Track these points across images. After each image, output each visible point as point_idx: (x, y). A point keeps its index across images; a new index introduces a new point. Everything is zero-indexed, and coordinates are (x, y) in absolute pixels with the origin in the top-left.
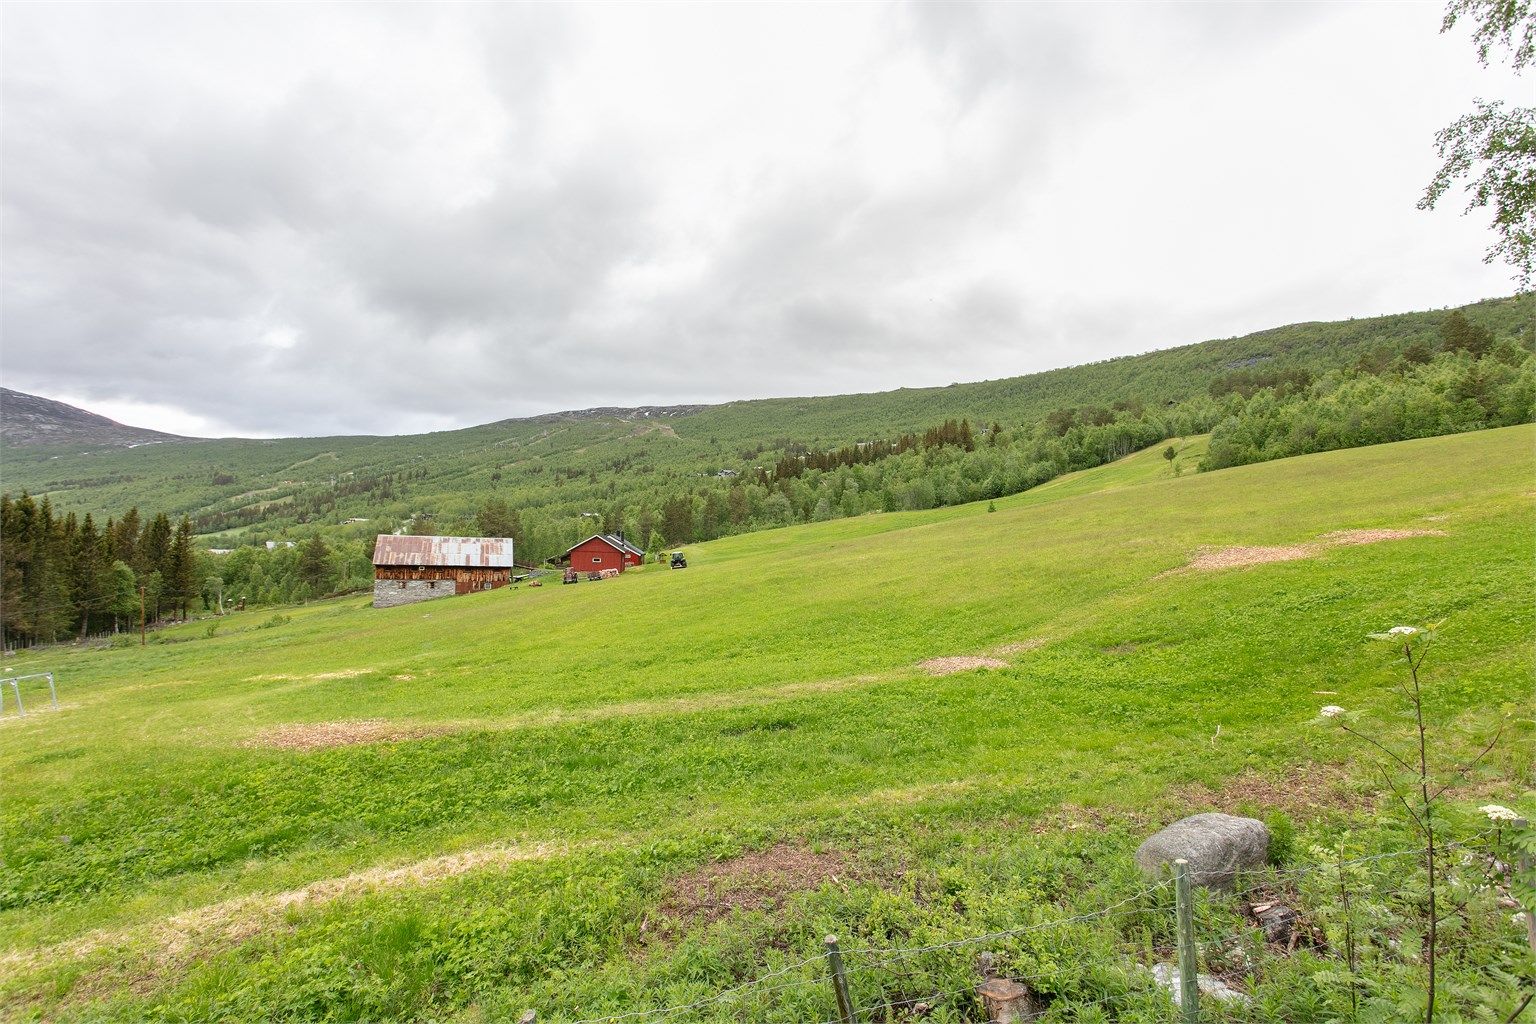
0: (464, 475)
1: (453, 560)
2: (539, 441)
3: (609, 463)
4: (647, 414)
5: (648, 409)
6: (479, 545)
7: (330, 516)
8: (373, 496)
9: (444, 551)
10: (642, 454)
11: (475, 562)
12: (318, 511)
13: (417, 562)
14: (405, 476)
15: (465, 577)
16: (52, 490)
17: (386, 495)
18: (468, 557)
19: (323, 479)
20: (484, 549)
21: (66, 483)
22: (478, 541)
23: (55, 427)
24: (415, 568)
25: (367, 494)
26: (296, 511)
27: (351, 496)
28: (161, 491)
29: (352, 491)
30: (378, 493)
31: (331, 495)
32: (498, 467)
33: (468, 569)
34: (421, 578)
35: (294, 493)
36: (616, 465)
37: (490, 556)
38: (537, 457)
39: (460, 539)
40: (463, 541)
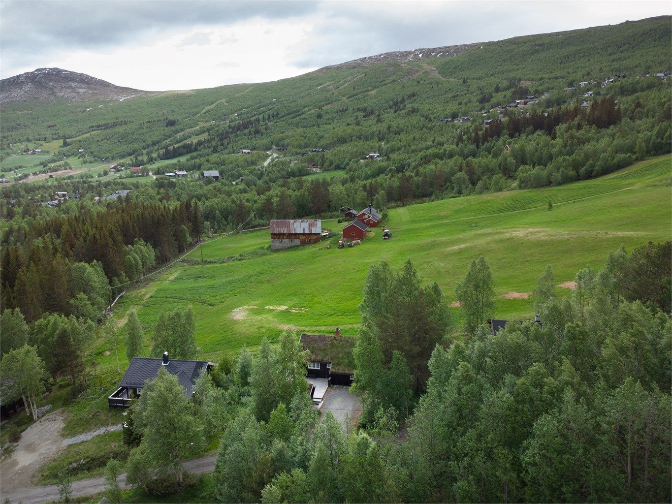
0: (300, 115)
1: (299, 231)
2: (346, 85)
3: (391, 103)
4: (420, 56)
5: (421, 51)
6: (308, 223)
7: (229, 149)
8: (250, 132)
9: (295, 226)
10: (414, 95)
11: (307, 232)
12: (222, 145)
13: (286, 232)
14: (266, 116)
15: (303, 238)
16: (93, 130)
17: (257, 132)
18: (304, 229)
19: (222, 120)
20: (310, 225)
21: (98, 127)
22: (307, 221)
23: (85, 90)
24: (285, 234)
25: (246, 131)
26: (212, 145)
27: (238, 133)
28: (143, 131)
29: (238, 129)
30: (253, 130)
31: (227, 132)
32: (320, 108)
33: (304, 234)
34: (287, 238)
35: (208, 130)
36: (396, 104)
37: (312, 228)
38: (344, 98)
39: (300, 220)
40: (302, 222)
